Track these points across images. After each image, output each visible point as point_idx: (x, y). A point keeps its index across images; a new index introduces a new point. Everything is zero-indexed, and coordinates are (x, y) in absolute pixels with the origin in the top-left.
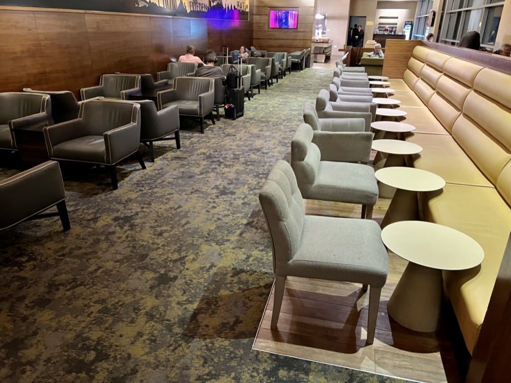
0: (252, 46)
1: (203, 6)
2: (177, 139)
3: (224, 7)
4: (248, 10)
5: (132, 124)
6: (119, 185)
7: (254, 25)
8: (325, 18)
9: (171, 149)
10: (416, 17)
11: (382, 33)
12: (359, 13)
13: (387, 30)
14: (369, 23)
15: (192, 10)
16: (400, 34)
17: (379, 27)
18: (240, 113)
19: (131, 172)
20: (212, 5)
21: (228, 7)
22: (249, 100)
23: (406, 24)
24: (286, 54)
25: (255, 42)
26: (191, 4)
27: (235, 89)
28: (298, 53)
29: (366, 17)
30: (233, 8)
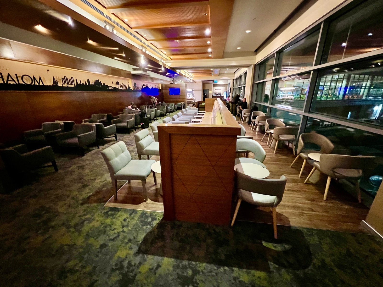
0: (163, 101)
1: (139, 88)
2: (116, 137)
3: (149, 88)
4: (160, 88)
5: (92, 132)
6: (85, 155)
7: (164, 94)
8: (193, 90)
9: (113, 140)
10: (227, 90)
11: (216, 95)
12: (206, 89)
13: (217, 94)
14: (210, 92)
15: (134, 89)
16: (222, 95)
17: (215, 93)
18: (148, 126)
19: (93, 150)
20: (143, 87)
21: (151, 88)
22: (155, 121)
23: (224, 92)
24: (174, 104)
25: (164, 100)
26: (134, 87)
27: (144, 118)
28: (180, 104)
29: (209, 90)
30: (153, 88)
